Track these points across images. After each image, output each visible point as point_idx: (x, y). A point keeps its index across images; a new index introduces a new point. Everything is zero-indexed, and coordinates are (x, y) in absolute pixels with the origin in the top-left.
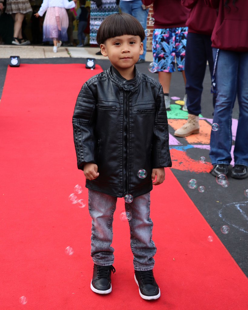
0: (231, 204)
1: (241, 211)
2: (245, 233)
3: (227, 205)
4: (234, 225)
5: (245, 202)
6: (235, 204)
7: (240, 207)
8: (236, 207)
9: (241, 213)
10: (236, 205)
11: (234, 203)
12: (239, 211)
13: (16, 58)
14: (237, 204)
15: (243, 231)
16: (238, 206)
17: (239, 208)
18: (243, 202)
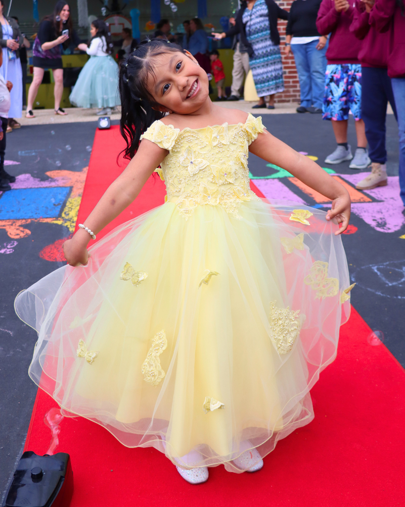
0: (367, 266)
1: (379, 273)
2: (383, 296)
3: (363, 267)
4: (369, 289)
5: (385, 264)
6: (373, 266)
7: (378, 269)
8: (373, 269)
9: (378, 275)
10: (373, 268)
11: (371, 265)
12: (376, 273)
13: (106, 119)
14: (375, 266)
15: (380, 295)
16: (375, 269)
17: (376, 271)
18: (381, 264)
